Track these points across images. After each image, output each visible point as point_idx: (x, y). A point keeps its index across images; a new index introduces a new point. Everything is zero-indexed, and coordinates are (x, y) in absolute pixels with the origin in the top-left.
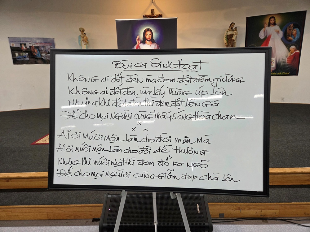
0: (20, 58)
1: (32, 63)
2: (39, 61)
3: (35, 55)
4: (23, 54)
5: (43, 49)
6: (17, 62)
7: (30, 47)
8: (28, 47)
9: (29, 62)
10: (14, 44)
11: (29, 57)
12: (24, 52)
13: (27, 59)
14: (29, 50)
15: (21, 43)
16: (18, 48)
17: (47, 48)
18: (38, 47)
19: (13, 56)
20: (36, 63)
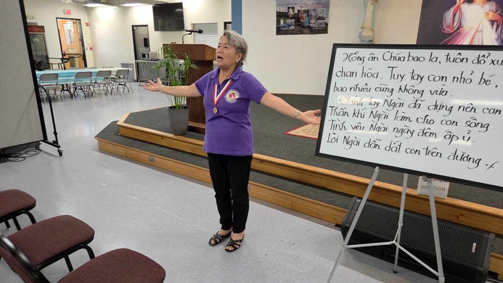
0: (284, 27)
1: (296, 33)
2: (305, 31)
3: (302, 22)
4: (289, 21)
5: (313, 13)
6: (281, 33)
7: (299, 11)
8: (296, 12)
9: (294, 32)
10: (281, 8)
11: (295, 26)
12: (291, 18)
13: (293, 27)
14: (296, 16)
15: (290, 6)
16: (285, 12)
17: (318, 12)
18: (307, 12)
19: (277, 24)
20: (302, 33)
